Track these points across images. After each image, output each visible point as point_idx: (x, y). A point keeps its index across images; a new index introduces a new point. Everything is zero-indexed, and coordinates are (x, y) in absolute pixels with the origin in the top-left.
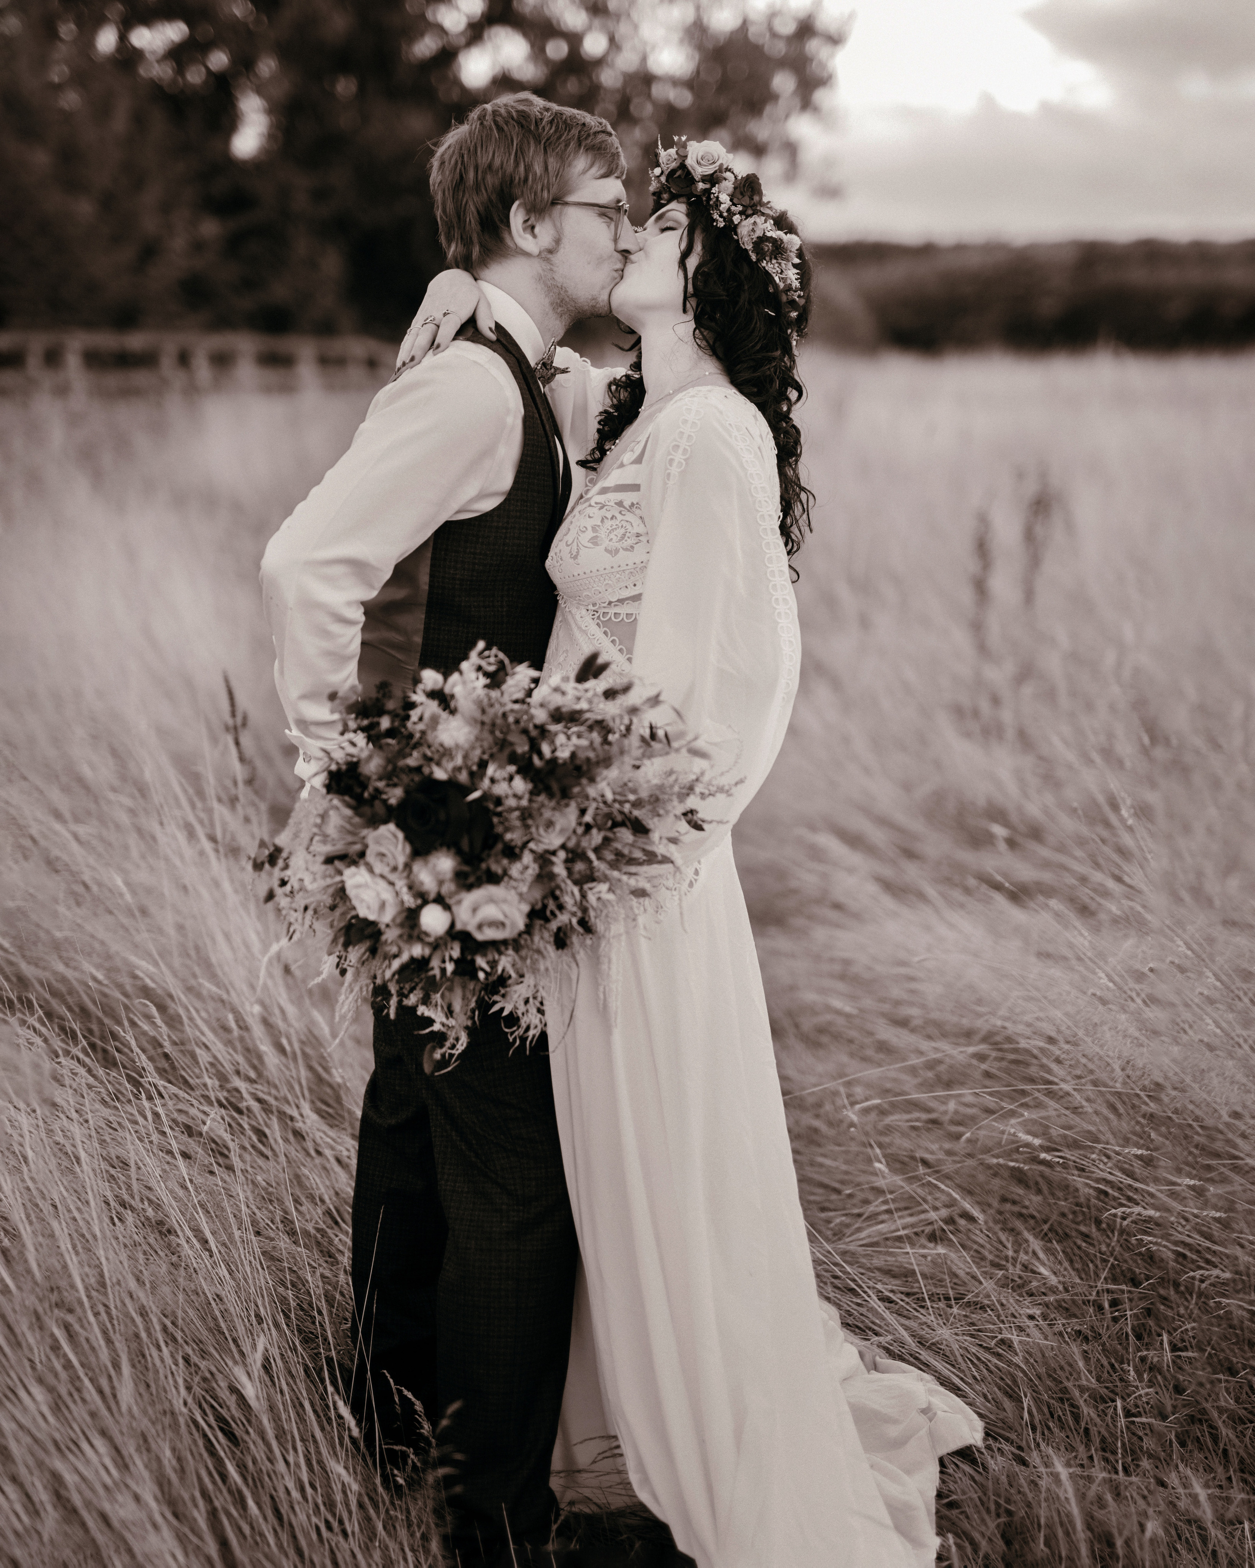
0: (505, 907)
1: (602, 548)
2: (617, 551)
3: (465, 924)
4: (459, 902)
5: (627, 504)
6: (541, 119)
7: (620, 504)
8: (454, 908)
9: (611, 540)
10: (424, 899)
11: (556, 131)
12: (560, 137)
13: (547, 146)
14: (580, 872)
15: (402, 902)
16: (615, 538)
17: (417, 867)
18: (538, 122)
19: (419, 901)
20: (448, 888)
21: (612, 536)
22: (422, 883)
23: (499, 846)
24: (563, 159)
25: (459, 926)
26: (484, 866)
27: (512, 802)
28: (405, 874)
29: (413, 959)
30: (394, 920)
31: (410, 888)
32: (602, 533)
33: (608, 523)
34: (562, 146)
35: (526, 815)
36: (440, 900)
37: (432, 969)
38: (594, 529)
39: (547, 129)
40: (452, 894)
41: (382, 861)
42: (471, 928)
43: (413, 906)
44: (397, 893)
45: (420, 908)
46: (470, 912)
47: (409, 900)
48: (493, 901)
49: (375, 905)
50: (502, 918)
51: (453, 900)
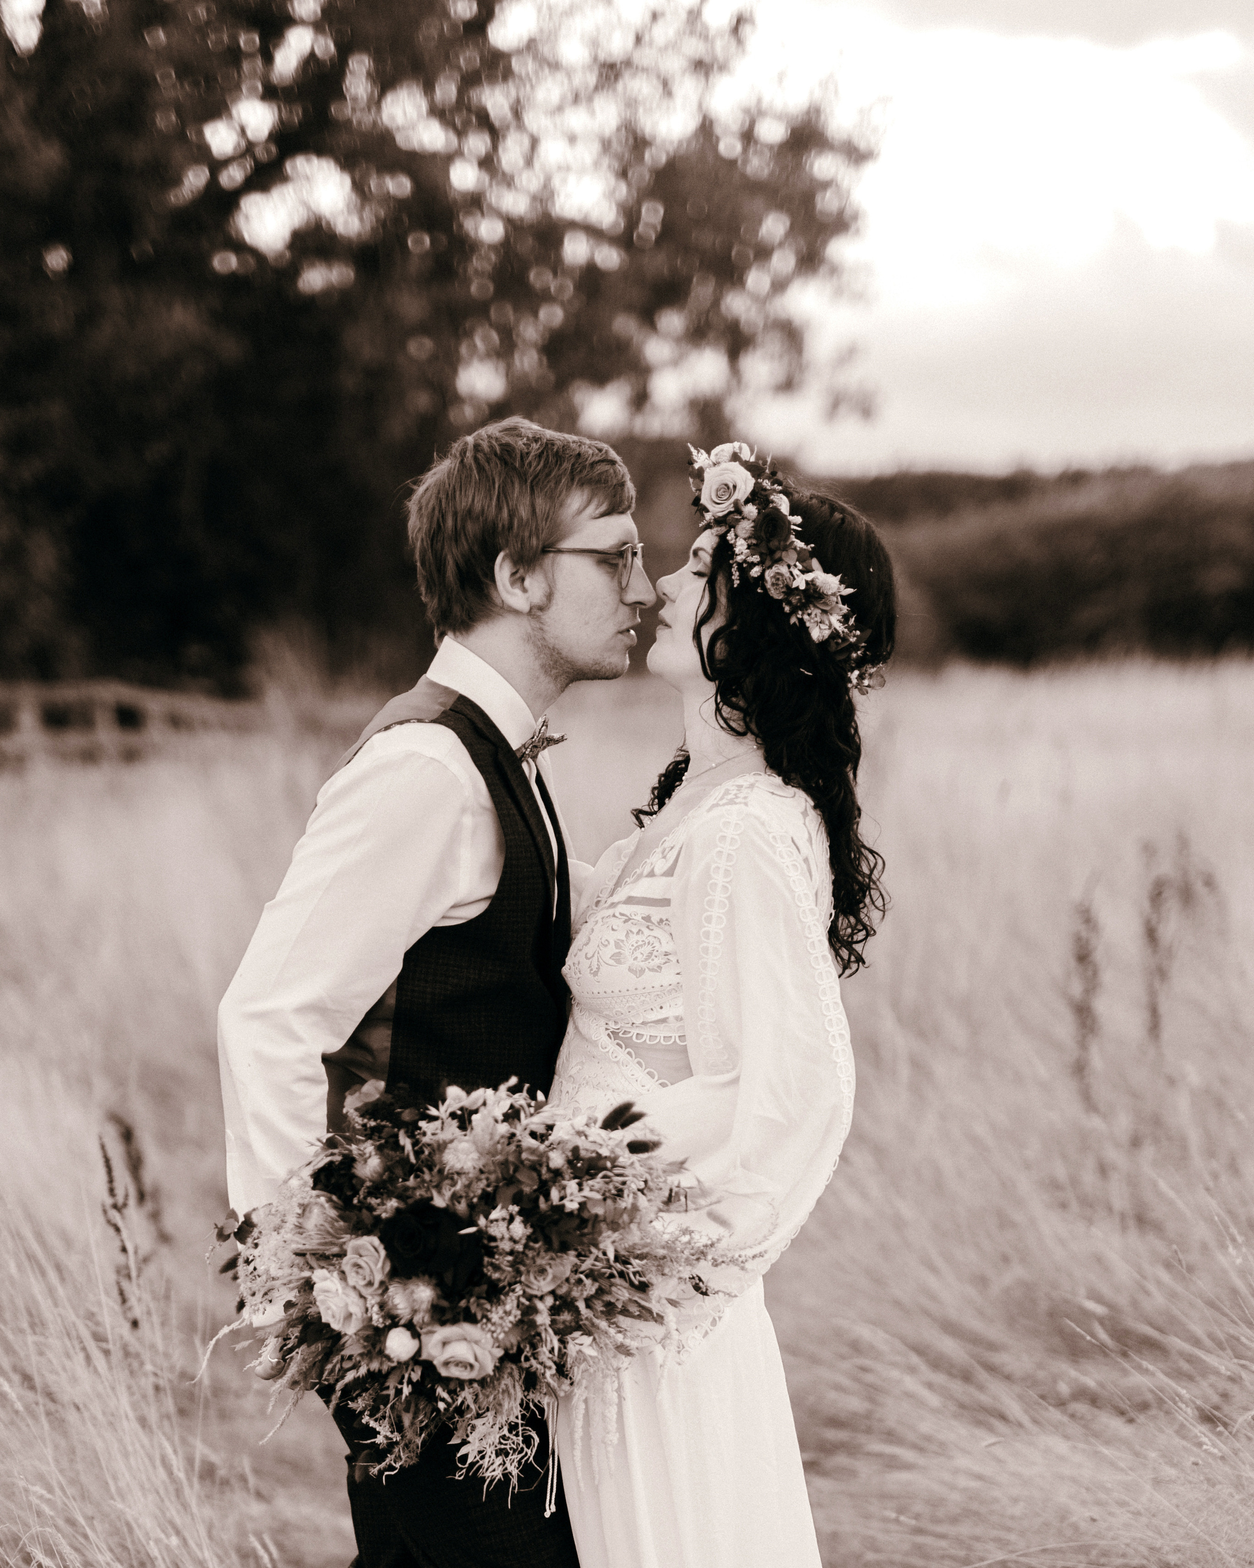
0: (478, 1350)
1: (624, 968)
2: (642, 971)
3: (432, 1356)
4: (432, 1332)
5: (655, 919)
6: (528, 454)
7: (647, 919)
8: (423, 1337)
9: (636, 959)
10: (393, 1321)
11: (545, 466)
12: (548, 475)
13: (534, 485)
14: (564, 1322)
15: (371, 1319)
16: (640, 956)
17: (394, 1288)
18: (523, 456)
19: (388, 1322)
20: (423, 1316)
21: (637, 954)
22: (395, 1307)
23: (484, 1285)
24: (555, 500)
25: (424, 1356)
26: (463, 1303)
28: (380, 1291)
30: (357, 1335)
31: (382, 1306)
32: (627, 951)
33: (634, 938)
34: (552, 484)
35: (518, 1262)
36: (410, 1326)
37: (388, 1388)
38: (617, 945)
39: (534, 464)
40: (424, 1325)
41: (357, 1273)
42: (438, 1361)
43: (381, 1326)
44: (367, 1310)
45: (388, 1328)
46: (440, 1345)
47: (377, 1320)
48: (465, 1339)
49: (341, 1315)
50: (472, 1361)
51: (424, 1330)
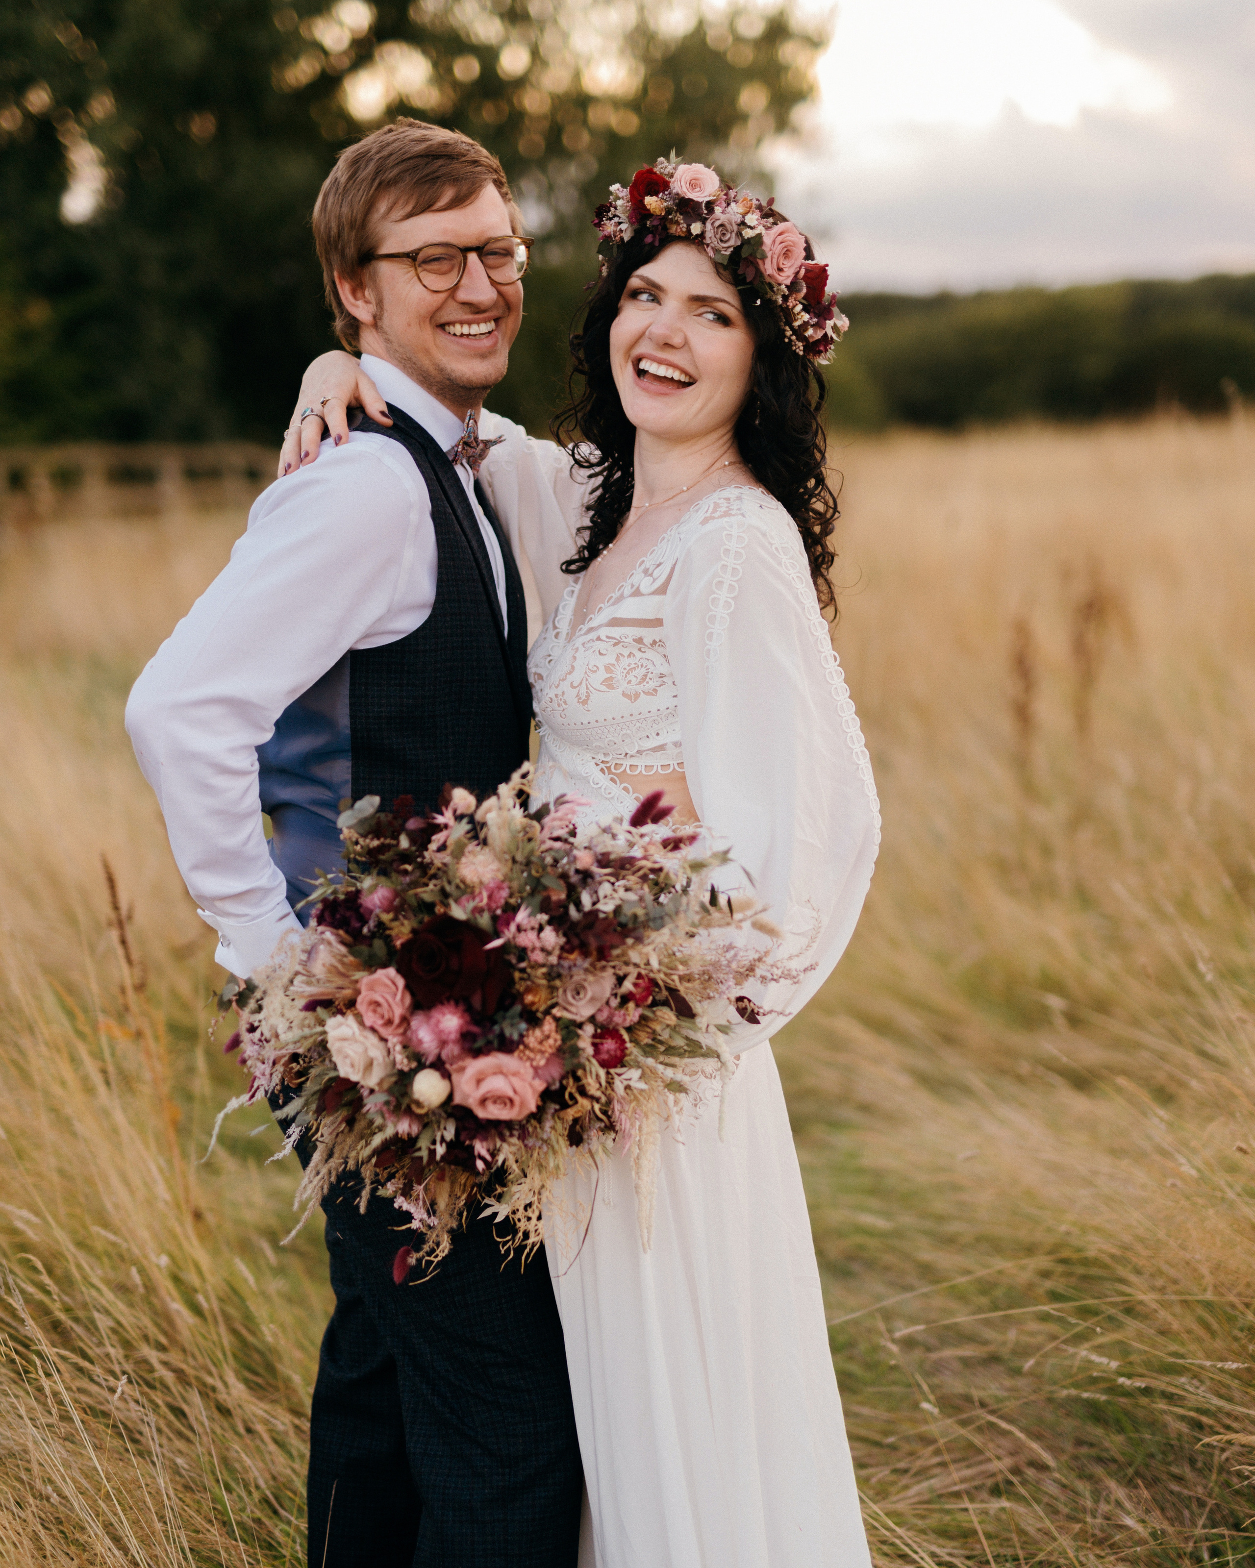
0: (515, 1081)
1: (617, 693)
3: (466, 1096)
4: (462, 1070)
5: (648, 640)
7: (640, 640)
8: (454, 1077)
9: (629, 682)
10: (419, 1062)
14: (608, 1052)
15: (394, 1063)
16: (634, 680)
17: (416, 1022)
19: (414, 1065)
20: (452, 1049)
21: (631, 677)
22: (420, 1043)
23: (518, 1008)
25: (457, 1100)
26: (496, 1028)
27: (538, 957)
28: (401, 1029)
29: (396, 1138)
30: (380, 1084)
31: (405, 1047)
33: (625, 662)
35: (553, 974)
36: (439, 1065)
37: (420, 1149)
38: (607, 669)
40: (454, 1059)
41: (375, 1011)
42: (472, 1103)
43: (406, 1069)
44: (389, 1052)
45: (414, 1072)
46: (474, 1082)
47: (402, 1061)
48: (501, 1073)
49: (361, 1064)
50: (511, 1094)
51: (455, 1067)
